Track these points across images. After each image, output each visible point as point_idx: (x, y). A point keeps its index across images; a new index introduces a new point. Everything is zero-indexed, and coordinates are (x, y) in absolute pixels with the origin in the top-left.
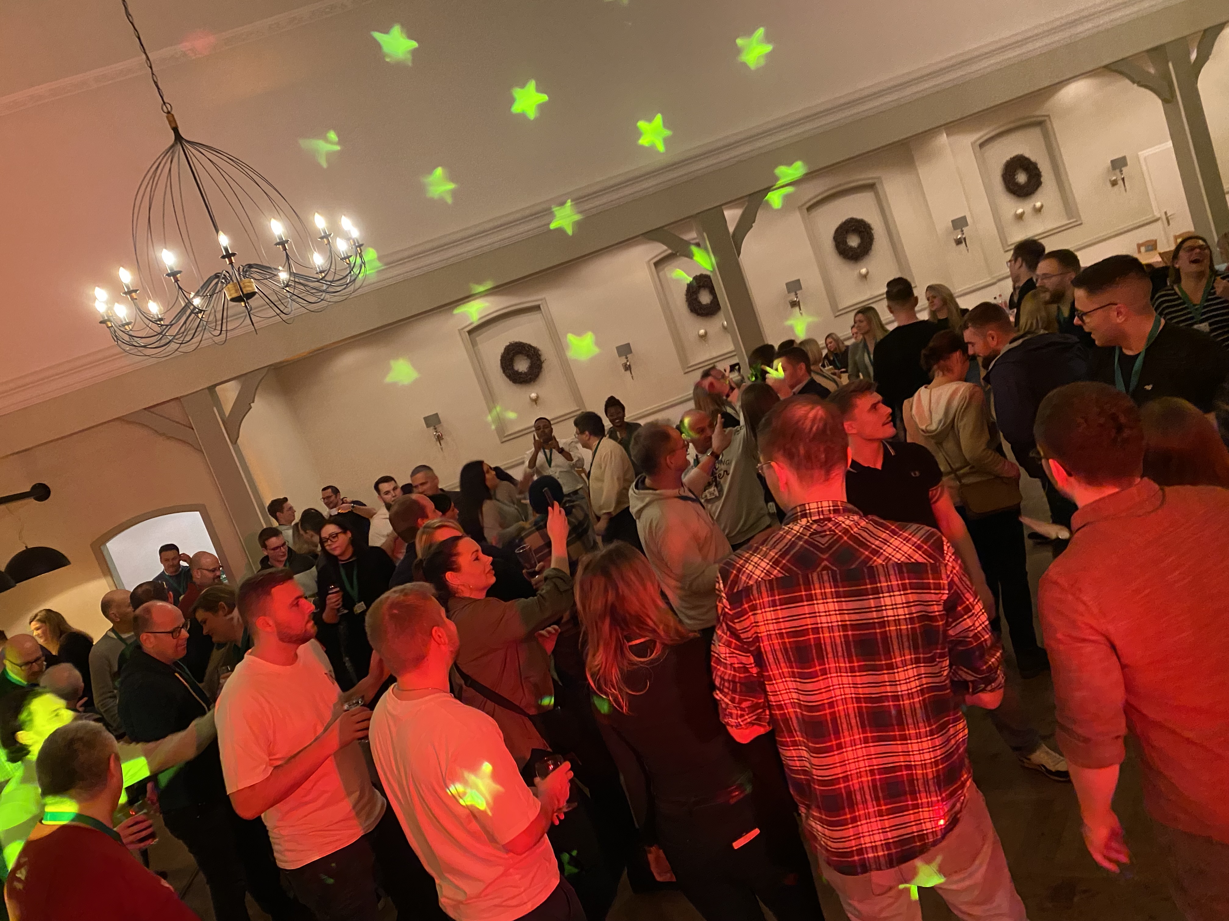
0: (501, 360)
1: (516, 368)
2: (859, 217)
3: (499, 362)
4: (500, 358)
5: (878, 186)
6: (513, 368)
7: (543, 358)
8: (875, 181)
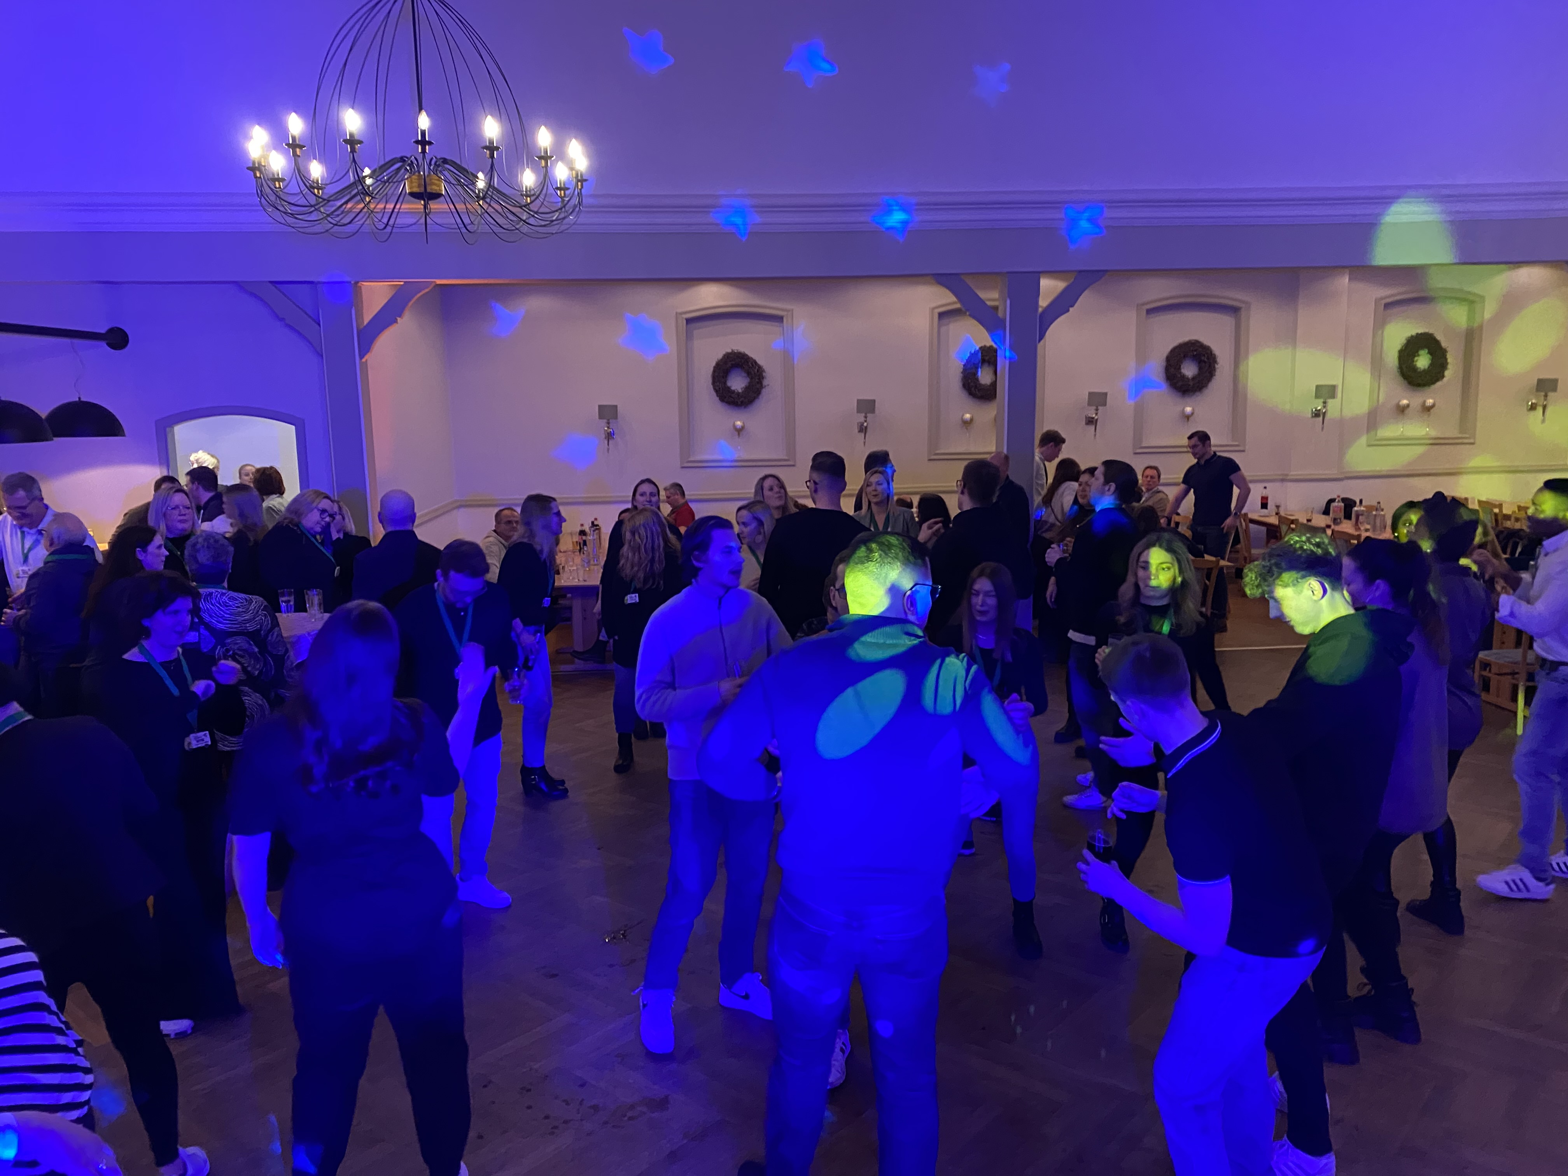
0: (714, 367)
1: (729, 384)
2: (1206, 341)
3: (712, 369)
4: (714, 364)
5: (1243, 313)
6: (725, 383)
7: (765, 382)
8: (1243, 305)
